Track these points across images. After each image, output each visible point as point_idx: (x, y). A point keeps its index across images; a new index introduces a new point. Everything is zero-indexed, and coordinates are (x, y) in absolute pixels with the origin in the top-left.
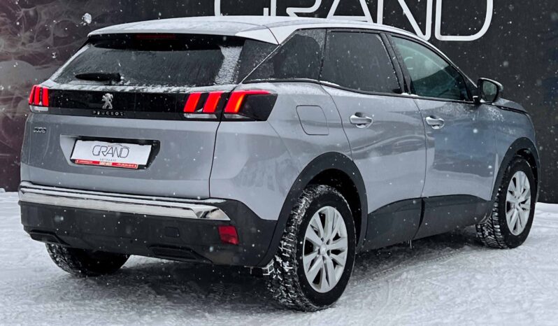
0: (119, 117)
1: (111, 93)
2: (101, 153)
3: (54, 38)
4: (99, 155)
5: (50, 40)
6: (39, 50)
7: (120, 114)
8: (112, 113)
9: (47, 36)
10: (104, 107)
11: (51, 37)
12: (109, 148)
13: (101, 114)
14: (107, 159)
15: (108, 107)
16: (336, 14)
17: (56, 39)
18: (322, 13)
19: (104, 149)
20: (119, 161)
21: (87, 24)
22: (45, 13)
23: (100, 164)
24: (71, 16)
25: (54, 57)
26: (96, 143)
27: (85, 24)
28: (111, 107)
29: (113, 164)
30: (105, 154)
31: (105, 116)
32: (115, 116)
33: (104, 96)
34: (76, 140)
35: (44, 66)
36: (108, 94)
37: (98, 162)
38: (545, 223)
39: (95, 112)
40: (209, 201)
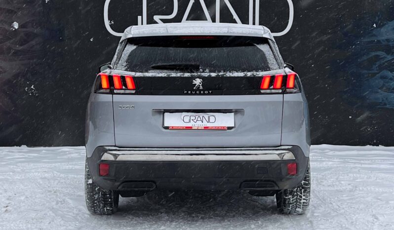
0: (209, 94)
2: (191, 121)
7: (209, 93)
8: (202, 92)
12: (197, 117)
13: (191, 92)
14: (199, 124)
19: (194, 118)
20: (209, 125)
23: (193, 128)
26: (184, 114)
29: (205, 127)
30: (195, 121)
31: (196, 94)
32: (204, 94)
33: (194, 81)
34: (164, 113)
37: (191, 127)
38: (331, 158)
40: (283, 147)
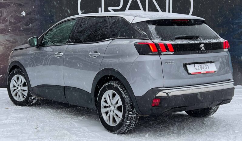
1: (203, 44)
3: (10, 22)
4: (199, 69)
5: (8, 23)
6: (3, 27)
9: (7, 21)
10: (202, 49)
11: (8, 22)
15: (203, 49)
16: (129, 9)
17: (10, 23)
18: (123, 9)
21: (24, 16)
22: (5, 12)
24: (16, 13)
25: (10, 30)
27: (23, 16)
28: (204, 49)
35: (5, 34)
36: (202, 44)
39: (197, 52)
